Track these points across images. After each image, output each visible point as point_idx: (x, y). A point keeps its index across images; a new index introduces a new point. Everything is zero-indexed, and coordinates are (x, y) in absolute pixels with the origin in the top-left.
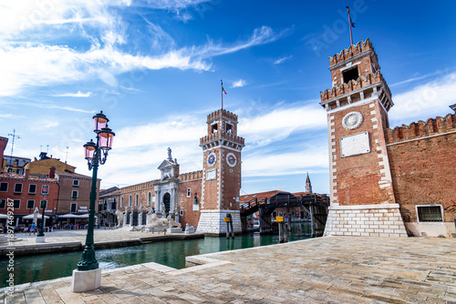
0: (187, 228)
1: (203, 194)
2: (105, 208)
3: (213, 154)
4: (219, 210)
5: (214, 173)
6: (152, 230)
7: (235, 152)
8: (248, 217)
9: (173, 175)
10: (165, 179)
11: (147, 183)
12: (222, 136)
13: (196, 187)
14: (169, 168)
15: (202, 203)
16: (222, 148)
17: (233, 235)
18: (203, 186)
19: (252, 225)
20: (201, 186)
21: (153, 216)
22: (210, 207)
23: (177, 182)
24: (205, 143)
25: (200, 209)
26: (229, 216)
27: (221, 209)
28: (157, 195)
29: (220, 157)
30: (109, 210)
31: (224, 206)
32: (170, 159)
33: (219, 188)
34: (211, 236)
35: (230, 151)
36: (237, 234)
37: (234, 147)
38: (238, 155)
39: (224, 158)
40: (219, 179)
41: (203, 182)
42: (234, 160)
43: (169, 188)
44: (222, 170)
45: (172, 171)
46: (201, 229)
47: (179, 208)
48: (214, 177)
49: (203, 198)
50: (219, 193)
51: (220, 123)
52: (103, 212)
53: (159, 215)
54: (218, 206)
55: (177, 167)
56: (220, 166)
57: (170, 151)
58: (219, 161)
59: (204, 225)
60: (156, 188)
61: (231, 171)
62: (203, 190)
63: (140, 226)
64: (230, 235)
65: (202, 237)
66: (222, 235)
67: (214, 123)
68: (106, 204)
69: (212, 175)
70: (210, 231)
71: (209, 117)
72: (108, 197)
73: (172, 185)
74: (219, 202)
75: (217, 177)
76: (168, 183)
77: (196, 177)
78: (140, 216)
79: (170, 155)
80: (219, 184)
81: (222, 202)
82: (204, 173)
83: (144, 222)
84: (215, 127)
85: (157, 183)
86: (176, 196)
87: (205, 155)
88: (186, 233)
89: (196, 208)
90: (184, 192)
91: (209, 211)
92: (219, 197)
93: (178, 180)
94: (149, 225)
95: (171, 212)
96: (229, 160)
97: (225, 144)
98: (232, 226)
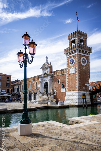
0: (59, 102)
1: (67, 82)
2: (14, 91)
3: (73, 58)
4: (77, 92)
5: (74, 69)
6: (40, 102)
7: (86, 57)
8: (94, 96)
9: (49, 72)
10: (45, 74)
11: (35, 77)
12: (78, 47)
13: (63, 78)
14: (47, 68)
15: (67, 87)
16: (78, 54)
17: (87, 106)
18: (67, 78)
19: (96, 100)
20: (65, 78)
21: (40, 95)
22: (72, 89)
23: (52, 76)
24: (68, 52)
25: (66, 91)
26: (84, 95)
27: (78, 91)
28: (40, 84)
29: (77, 60)
30: (15, 92)
31: (80, 89)
32: (47, 62)
33: (77, 79)
34: (73, 106)
35: (83, 56)
36: (89, 106)
37: (85, 53)
38: (88, 58)
39: (79, 60)
40: (77, 73)
41: (67, 75)
42: (85, 61)
43: (48, 79)
44: (79, 68)
45: (49, 70)
46: (66, 102)
47: (53, 90)
48: (73, 72)
49: (67, 85)
50: (77, 81)
51: (76, 39)
52: (13, 93)
53: (43, 94)
54: (77, 89)
55: (51, 67)
56: (77, 65)
57: (47, 58)
58: (77, 62)
59: (69, 100)
60: (40, 80)
61: (84, 68)
62: (67, 80)
63: (33, 101)
64: (85, 106)
65: (67, 107)
66: (79, 106)
67: (73, 39)
68: (14, 89)
69: (72, 71)
70: (72, 104)
71: (69, 36)
72: (15, 85)
73: (49, 78)
74: (77, 87)
75: (75, 72)
76: (47, 77)
77: (63, 72)
78: (33, 95)
79: (47, 60)
80: (77, 76)
81: (79, 87)
82: (67, 70)
83: (35, 99)
84: (74, 42)
85: (40, 77)
86: (51, 84)
87: (68, 59)
88: (59, 105)
89: (63, 90)
90: (56, 81)
91: (71, 92)
92: (77, 84)
93: (52, 75)
94: (38, 100)
95: (49, 93)
96: (83, 62)
97: (80, 52)
98: (86, 101)
